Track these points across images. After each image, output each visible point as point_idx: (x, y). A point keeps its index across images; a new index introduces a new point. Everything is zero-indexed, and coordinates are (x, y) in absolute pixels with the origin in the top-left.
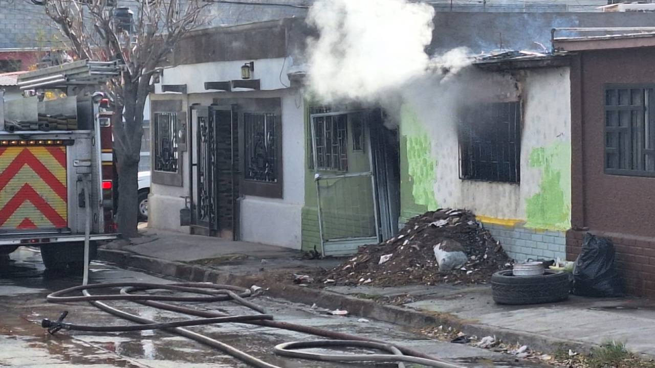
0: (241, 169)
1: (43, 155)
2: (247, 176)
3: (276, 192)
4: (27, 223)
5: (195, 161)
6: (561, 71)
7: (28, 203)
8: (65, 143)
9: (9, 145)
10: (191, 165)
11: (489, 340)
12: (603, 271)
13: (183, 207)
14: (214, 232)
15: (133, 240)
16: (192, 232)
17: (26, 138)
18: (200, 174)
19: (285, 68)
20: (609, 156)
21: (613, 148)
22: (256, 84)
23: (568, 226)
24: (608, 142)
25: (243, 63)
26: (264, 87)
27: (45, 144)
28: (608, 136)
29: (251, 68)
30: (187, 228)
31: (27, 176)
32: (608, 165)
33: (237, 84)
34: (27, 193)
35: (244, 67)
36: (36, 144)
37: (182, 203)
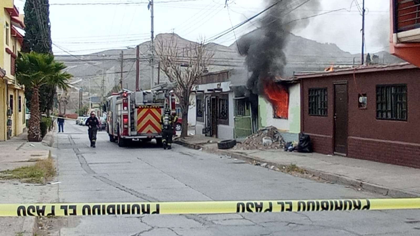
0: (218, 116)
1: (154, 111)
2: (220, 118)
3: (227, 123)
4: (149, 131)
5: (207, 114)
6: (297, 84)
7: (149, 125)
8: (161, 107)
9: (144, 108)
10: (206, 115)
11: (265, 164)
12: (306, 145)
13: (203, 128)
14: (211, 136)
15: (185, 138)
16: (206, 135)
17: (149, 106)
18: (208, 118)
19: (229, 84)
20: (309, 110)
21: (311, 108)
22: (221, 90)
23: (299, 132)
24: (309, 106)
25: (217, 83)
26: (223, 91)
27: (155, 108)
28: (309, 103)
29: (220, 85)
30: (204, 135)
31: (149, 117)
32: (309, 113)
33: (216, 89)
34: (149, 122)
35: (218, 85)
36: (152, 108)
37: (203, 127)
